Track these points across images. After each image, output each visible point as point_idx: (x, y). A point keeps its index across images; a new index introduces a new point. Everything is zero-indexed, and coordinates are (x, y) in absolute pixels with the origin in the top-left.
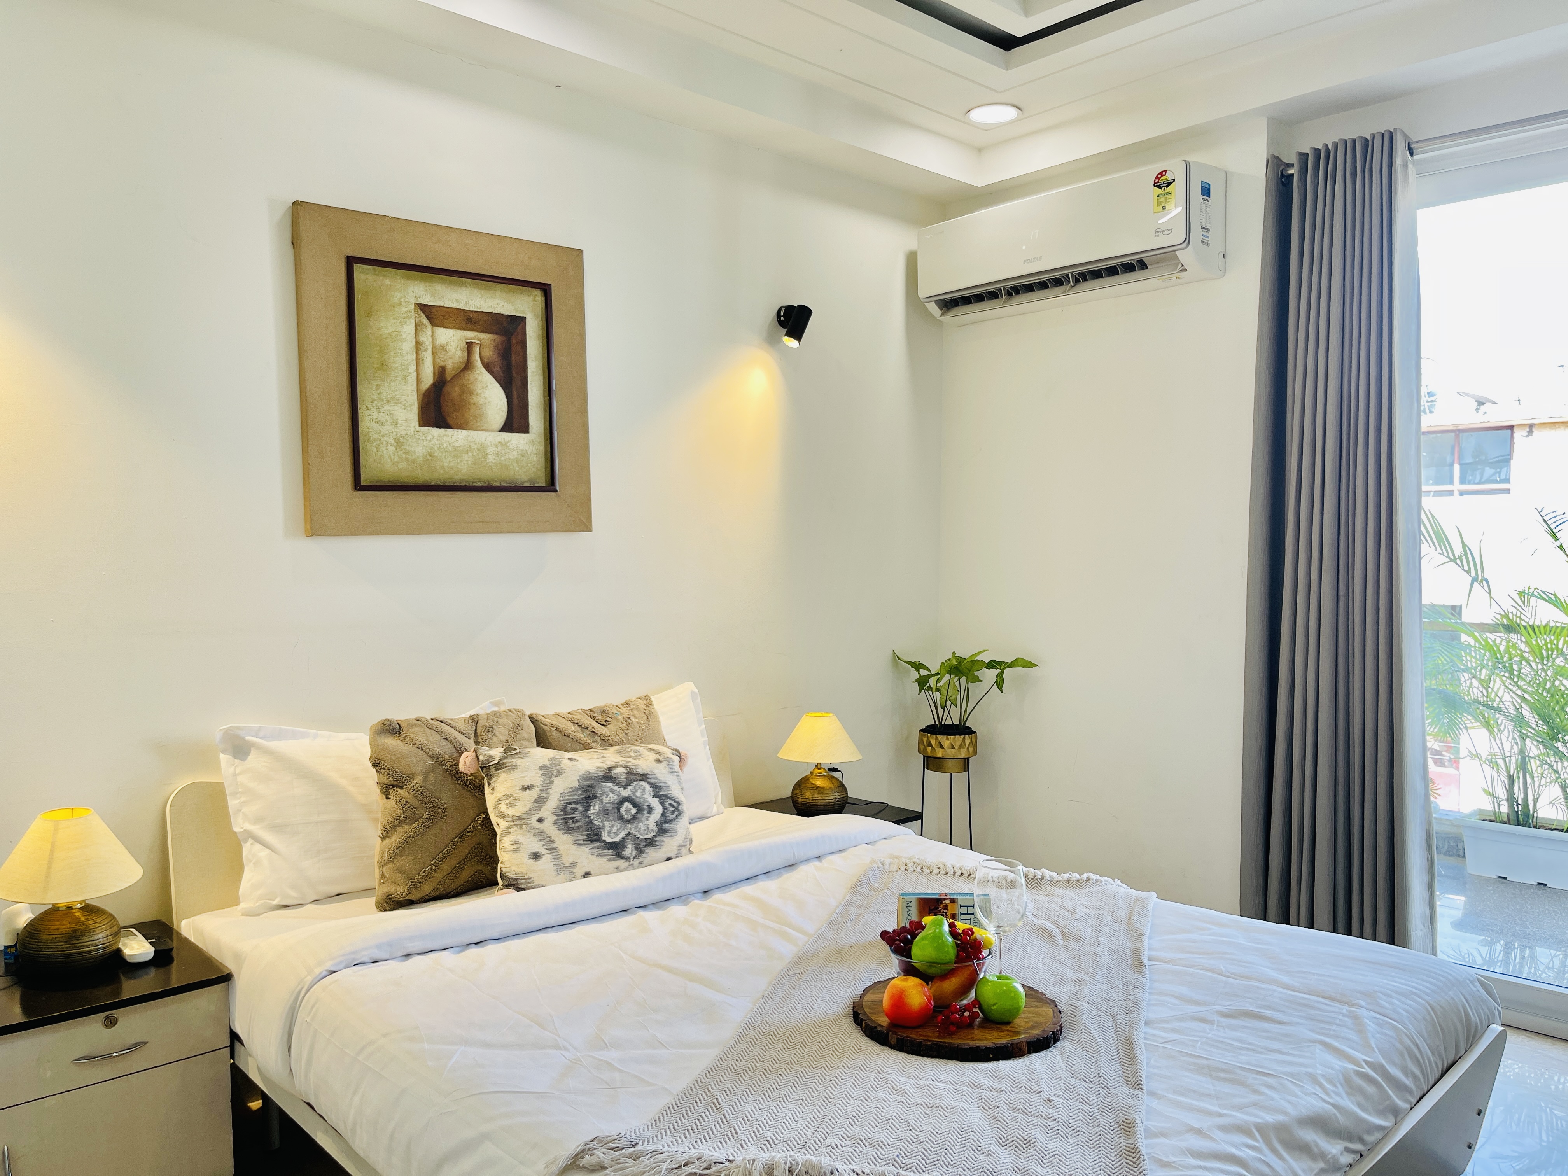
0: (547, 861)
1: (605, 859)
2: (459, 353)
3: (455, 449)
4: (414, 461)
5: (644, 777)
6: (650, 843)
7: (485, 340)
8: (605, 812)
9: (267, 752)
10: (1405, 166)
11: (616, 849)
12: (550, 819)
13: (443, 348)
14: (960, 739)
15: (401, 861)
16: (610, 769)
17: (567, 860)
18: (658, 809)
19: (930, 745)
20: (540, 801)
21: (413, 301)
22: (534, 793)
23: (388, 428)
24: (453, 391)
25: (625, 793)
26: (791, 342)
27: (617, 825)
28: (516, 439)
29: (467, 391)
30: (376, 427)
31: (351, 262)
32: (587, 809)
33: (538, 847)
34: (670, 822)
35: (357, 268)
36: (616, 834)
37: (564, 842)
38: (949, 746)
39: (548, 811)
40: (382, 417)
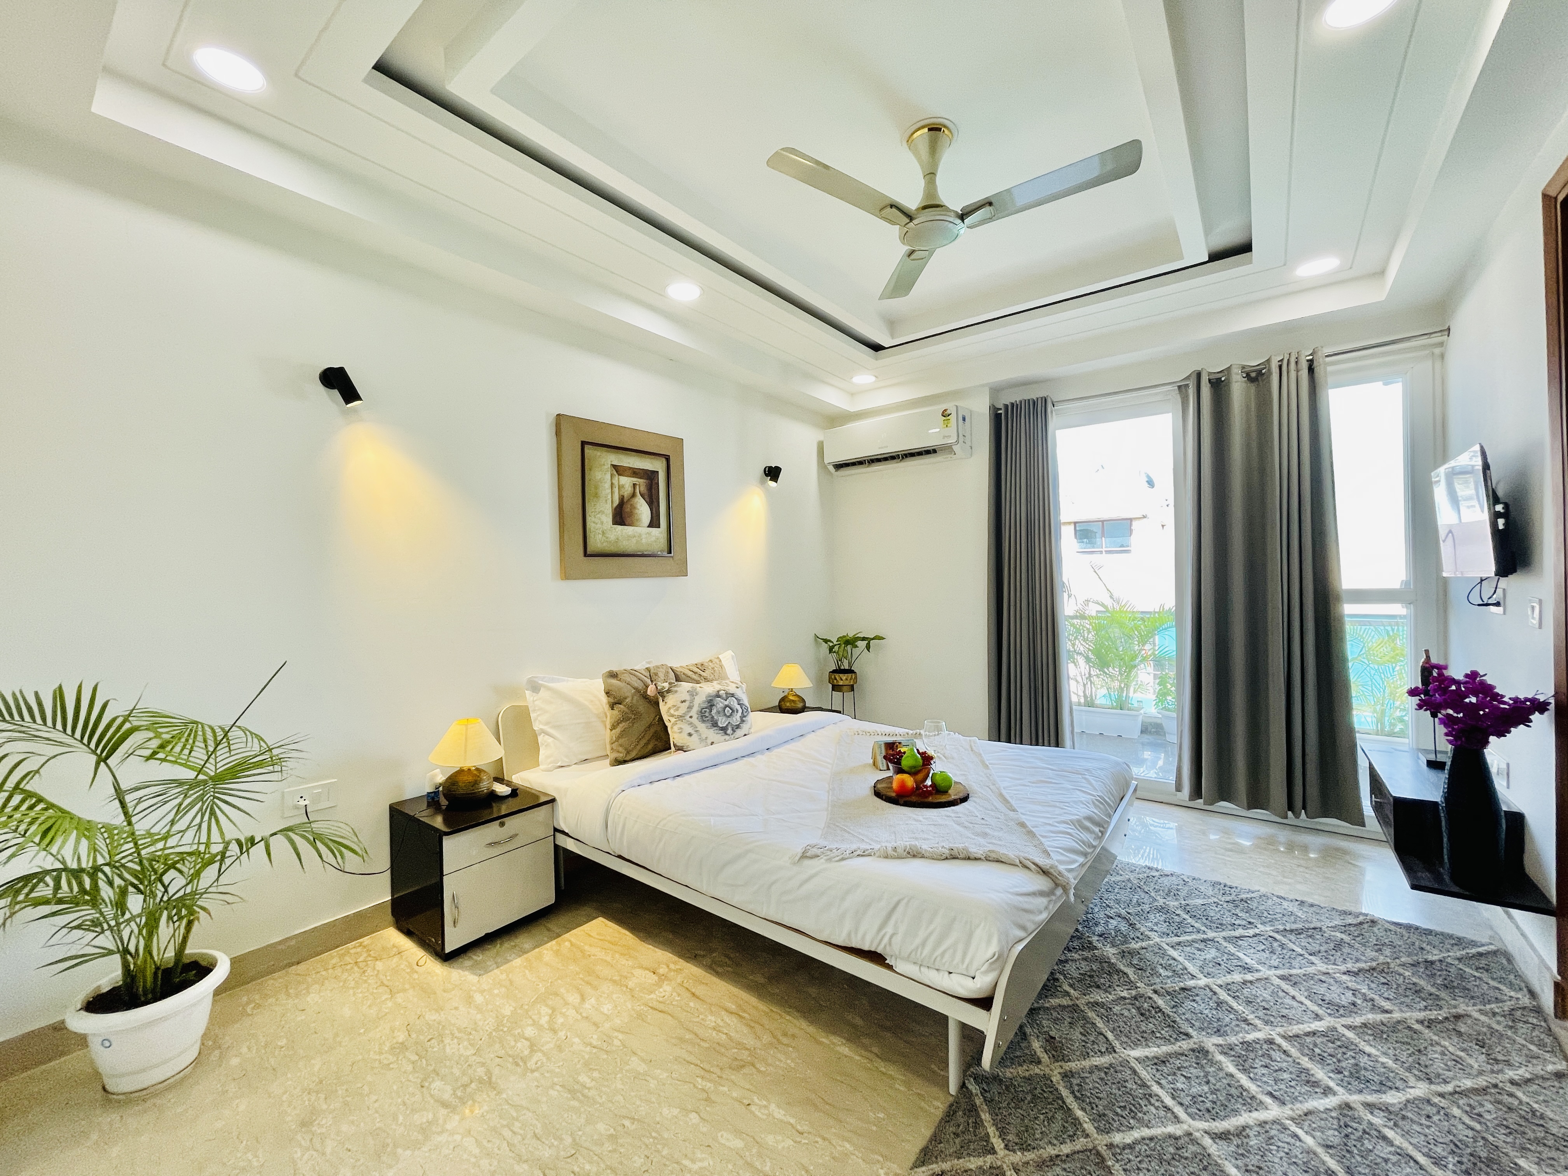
0: (695, 737)
1: (720, 735)
2: (630, 489)
3: (629, 536)
4: (610, 542)
5: (733, 695)
6: (738, 727)
7: (641, 482)
8: (718, 712)
9: (549, 689)
10: (1052, 412)
11: (724, 730)
12: (695, 716)
13: (623, 486)
14: (850, 675)
15: (621, 741)
16: (718, 691)
17: (704, 736)
18: (740, 711)
19: (836, 679)
20: (690, 708)
21: (610, 463)
22: (687, 704)
23: (599, 526)
24: (627, 508)
25: (726, 703)
26: (772, 484)
27: (724, 718)
28: (654, 531)
29: (633, 507)
30: (593, 525)
31: (583, 444)
32: (711, 711)
33: (691, 730)
34: (745, 717)
35: (587, 447)
36: (724, 723)
37: (702, 727)
38: (843, 679)
39: (694, 712)
40: (596, 520)
